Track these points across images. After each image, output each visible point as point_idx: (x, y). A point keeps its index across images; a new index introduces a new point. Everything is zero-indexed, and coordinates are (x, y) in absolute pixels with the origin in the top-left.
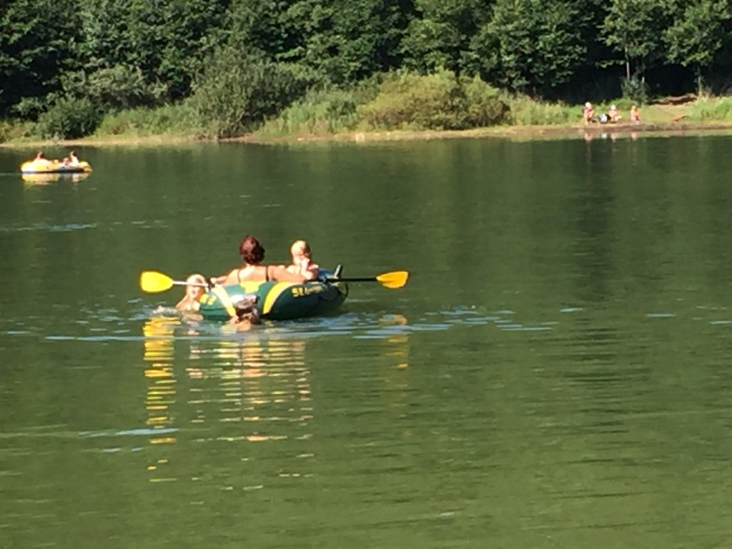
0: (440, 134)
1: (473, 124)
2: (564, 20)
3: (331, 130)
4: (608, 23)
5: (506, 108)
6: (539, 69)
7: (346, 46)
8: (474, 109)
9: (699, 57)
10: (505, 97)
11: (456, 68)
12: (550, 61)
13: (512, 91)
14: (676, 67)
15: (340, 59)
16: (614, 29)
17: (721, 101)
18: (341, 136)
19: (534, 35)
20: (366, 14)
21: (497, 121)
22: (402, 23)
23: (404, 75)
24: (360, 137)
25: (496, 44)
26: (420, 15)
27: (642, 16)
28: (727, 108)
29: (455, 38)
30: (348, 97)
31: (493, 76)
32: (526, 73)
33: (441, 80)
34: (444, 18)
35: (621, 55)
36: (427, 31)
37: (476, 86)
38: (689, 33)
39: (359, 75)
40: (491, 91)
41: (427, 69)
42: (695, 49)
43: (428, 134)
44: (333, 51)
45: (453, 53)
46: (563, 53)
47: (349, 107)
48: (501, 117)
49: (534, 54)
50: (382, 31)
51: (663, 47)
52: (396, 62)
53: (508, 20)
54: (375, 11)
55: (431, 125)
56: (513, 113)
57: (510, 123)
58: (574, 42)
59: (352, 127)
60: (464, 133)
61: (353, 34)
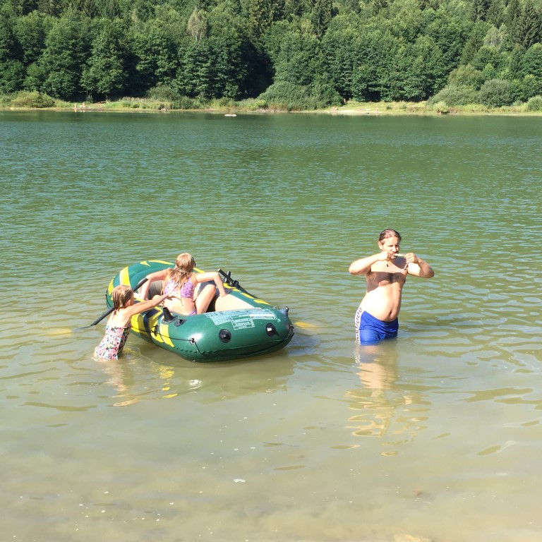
0: (35, 109)
1: (45, 106)
2: (70, 79)
3: (4, 106)
4: (82, 81)
5: (54, 102)
6: (63, 92)
7: (8, 83)
8: (45, 103)
9: (107, 91)
10: (53, 99)
11: (39, 91)
12: (66, 90)
13: (55, 98)
14: (100, 93)
15: (6, 86)
16: (84, 82)
17: (113, 103)
18: (7, 108)
19: (61, 83)
20: (13, 74)
21: (51, 106)
22: (23, 77)
23: (24, 92)
24: (12, 109)
25: (50, 85)
26: (28, 75)
27: (91, 79)
28: (114, 105)
29: (39, 82)
30: (8, 97)
31: (50, 94)
32: (59, 93)
33: (35, 94)
34: (36, 77)
35: (85, 89)
36: (31, 80)
37: (45, 96)
38: (104, 84)
39: (11, 91)
40: (49, 98)
41: (31, 91)
42: (105, 89)
43: (32, 109)
44: (3, 84)
45: (38, 87)
46: (69, 88)
47: (9, 100)
48: (53, 105)
49: (61, 88)
50: (18, 79)
51: (97, 88)
52: (22, 88)
53: (54, 78)
54: (15, 74)
55: (33, 106)
56: (56, 104)
57: (55, 106)
58: (72, 85)
59: (10, 106)
60: (42, 109)
61: (9, 80)
